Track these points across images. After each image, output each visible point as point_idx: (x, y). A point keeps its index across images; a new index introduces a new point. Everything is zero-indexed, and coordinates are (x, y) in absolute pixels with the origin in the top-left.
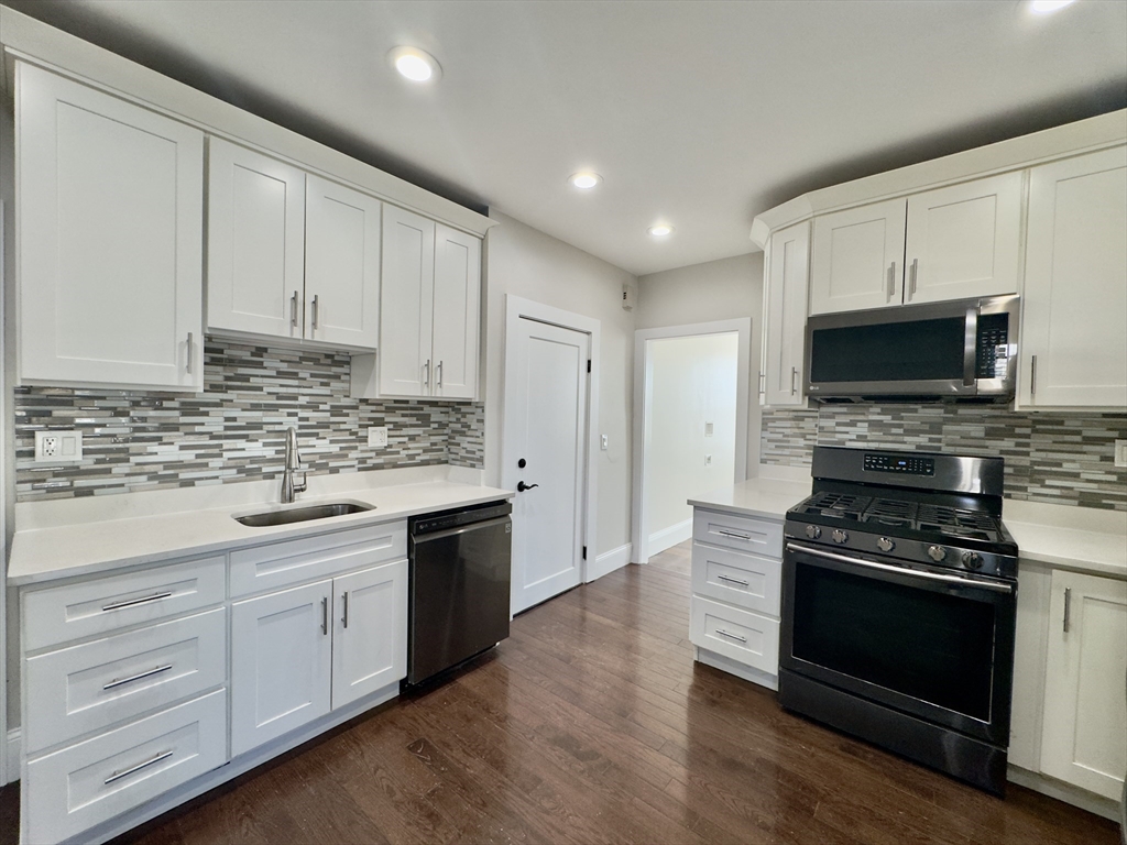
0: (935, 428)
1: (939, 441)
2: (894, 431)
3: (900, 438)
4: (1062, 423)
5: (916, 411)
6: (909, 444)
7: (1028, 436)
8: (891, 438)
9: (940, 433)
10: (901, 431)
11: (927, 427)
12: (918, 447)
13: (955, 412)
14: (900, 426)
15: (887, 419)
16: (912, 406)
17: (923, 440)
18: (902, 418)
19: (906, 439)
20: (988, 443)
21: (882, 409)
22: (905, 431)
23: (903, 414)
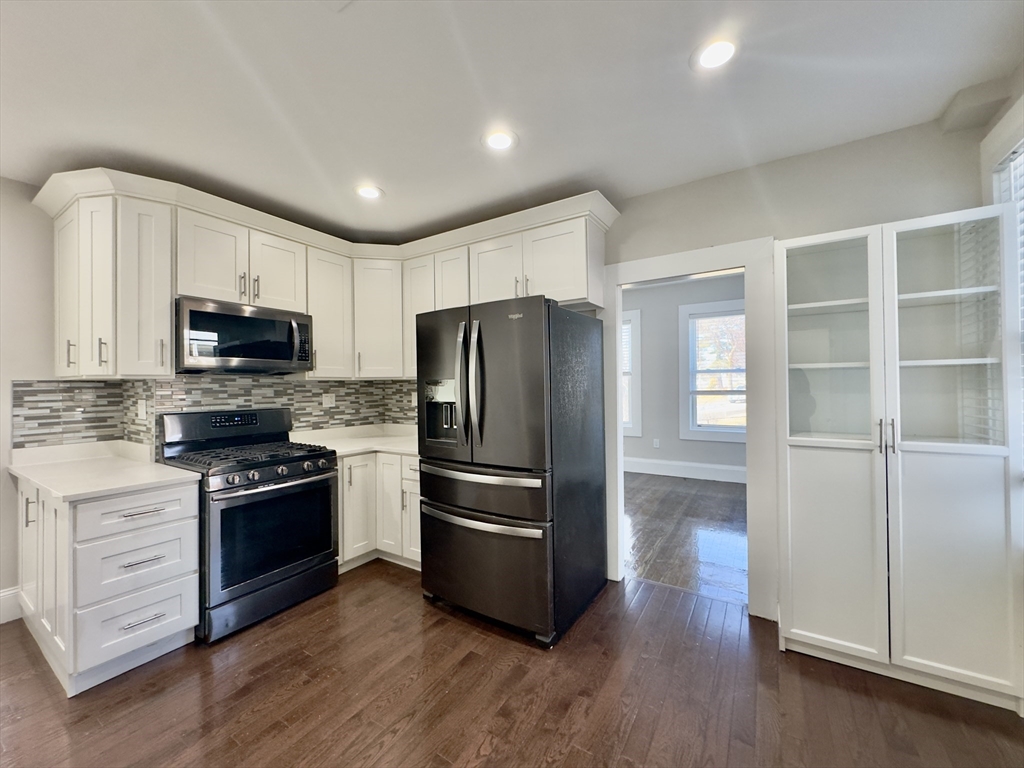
0: (247, 392)
1: (250, 401)
2: (221, 396)
3: (225, 401)
4: (304, 386)
5: (234, 380)
6: (233, 405)
7: (292, 394)
8: (219, 402)
9: (250, 395)
10: (226, 395)
11: (242, 392)
12: (238, 406)
13: (258, 381)
14: (226, 392)
15: (216, 387)
16: (233, 377)
17: (240, 401)
18: (226, 386)
19: (229, 401)
20: (275, 400)
21: (213, 379)
22: (229, 395)
23: (226, 383)
